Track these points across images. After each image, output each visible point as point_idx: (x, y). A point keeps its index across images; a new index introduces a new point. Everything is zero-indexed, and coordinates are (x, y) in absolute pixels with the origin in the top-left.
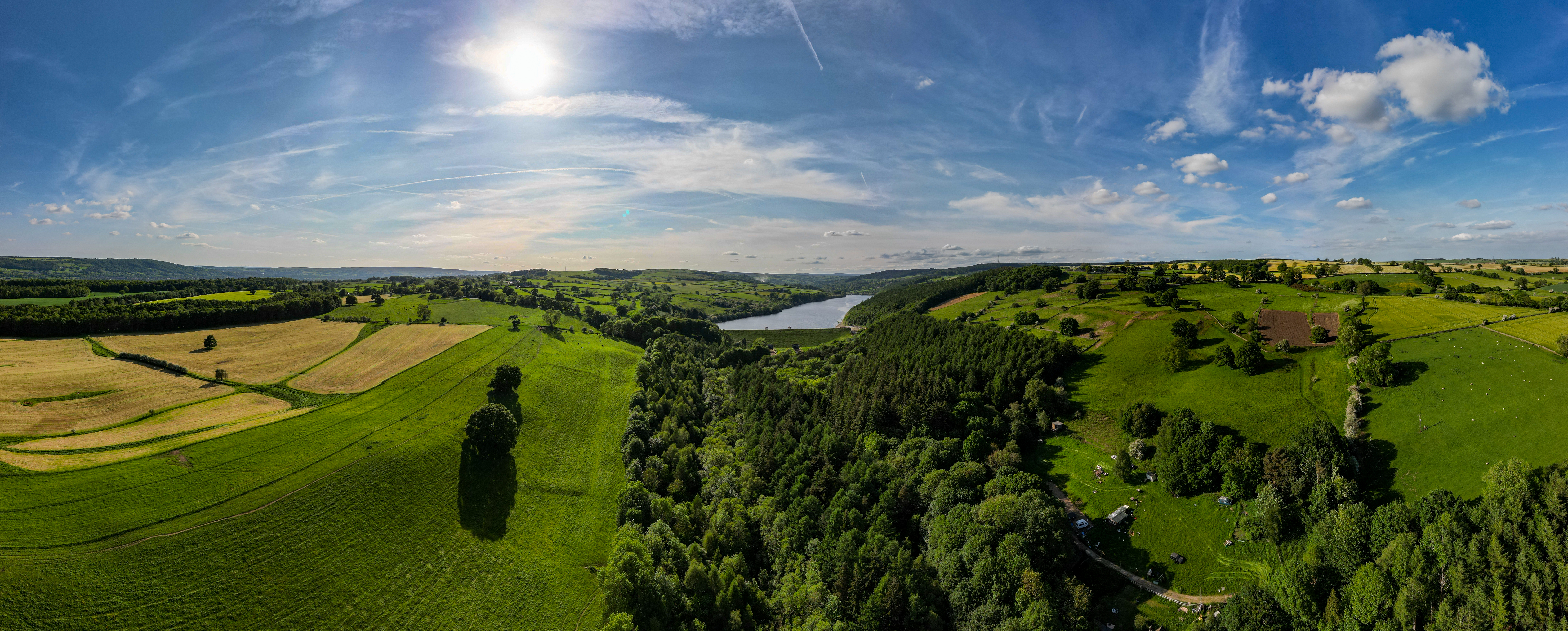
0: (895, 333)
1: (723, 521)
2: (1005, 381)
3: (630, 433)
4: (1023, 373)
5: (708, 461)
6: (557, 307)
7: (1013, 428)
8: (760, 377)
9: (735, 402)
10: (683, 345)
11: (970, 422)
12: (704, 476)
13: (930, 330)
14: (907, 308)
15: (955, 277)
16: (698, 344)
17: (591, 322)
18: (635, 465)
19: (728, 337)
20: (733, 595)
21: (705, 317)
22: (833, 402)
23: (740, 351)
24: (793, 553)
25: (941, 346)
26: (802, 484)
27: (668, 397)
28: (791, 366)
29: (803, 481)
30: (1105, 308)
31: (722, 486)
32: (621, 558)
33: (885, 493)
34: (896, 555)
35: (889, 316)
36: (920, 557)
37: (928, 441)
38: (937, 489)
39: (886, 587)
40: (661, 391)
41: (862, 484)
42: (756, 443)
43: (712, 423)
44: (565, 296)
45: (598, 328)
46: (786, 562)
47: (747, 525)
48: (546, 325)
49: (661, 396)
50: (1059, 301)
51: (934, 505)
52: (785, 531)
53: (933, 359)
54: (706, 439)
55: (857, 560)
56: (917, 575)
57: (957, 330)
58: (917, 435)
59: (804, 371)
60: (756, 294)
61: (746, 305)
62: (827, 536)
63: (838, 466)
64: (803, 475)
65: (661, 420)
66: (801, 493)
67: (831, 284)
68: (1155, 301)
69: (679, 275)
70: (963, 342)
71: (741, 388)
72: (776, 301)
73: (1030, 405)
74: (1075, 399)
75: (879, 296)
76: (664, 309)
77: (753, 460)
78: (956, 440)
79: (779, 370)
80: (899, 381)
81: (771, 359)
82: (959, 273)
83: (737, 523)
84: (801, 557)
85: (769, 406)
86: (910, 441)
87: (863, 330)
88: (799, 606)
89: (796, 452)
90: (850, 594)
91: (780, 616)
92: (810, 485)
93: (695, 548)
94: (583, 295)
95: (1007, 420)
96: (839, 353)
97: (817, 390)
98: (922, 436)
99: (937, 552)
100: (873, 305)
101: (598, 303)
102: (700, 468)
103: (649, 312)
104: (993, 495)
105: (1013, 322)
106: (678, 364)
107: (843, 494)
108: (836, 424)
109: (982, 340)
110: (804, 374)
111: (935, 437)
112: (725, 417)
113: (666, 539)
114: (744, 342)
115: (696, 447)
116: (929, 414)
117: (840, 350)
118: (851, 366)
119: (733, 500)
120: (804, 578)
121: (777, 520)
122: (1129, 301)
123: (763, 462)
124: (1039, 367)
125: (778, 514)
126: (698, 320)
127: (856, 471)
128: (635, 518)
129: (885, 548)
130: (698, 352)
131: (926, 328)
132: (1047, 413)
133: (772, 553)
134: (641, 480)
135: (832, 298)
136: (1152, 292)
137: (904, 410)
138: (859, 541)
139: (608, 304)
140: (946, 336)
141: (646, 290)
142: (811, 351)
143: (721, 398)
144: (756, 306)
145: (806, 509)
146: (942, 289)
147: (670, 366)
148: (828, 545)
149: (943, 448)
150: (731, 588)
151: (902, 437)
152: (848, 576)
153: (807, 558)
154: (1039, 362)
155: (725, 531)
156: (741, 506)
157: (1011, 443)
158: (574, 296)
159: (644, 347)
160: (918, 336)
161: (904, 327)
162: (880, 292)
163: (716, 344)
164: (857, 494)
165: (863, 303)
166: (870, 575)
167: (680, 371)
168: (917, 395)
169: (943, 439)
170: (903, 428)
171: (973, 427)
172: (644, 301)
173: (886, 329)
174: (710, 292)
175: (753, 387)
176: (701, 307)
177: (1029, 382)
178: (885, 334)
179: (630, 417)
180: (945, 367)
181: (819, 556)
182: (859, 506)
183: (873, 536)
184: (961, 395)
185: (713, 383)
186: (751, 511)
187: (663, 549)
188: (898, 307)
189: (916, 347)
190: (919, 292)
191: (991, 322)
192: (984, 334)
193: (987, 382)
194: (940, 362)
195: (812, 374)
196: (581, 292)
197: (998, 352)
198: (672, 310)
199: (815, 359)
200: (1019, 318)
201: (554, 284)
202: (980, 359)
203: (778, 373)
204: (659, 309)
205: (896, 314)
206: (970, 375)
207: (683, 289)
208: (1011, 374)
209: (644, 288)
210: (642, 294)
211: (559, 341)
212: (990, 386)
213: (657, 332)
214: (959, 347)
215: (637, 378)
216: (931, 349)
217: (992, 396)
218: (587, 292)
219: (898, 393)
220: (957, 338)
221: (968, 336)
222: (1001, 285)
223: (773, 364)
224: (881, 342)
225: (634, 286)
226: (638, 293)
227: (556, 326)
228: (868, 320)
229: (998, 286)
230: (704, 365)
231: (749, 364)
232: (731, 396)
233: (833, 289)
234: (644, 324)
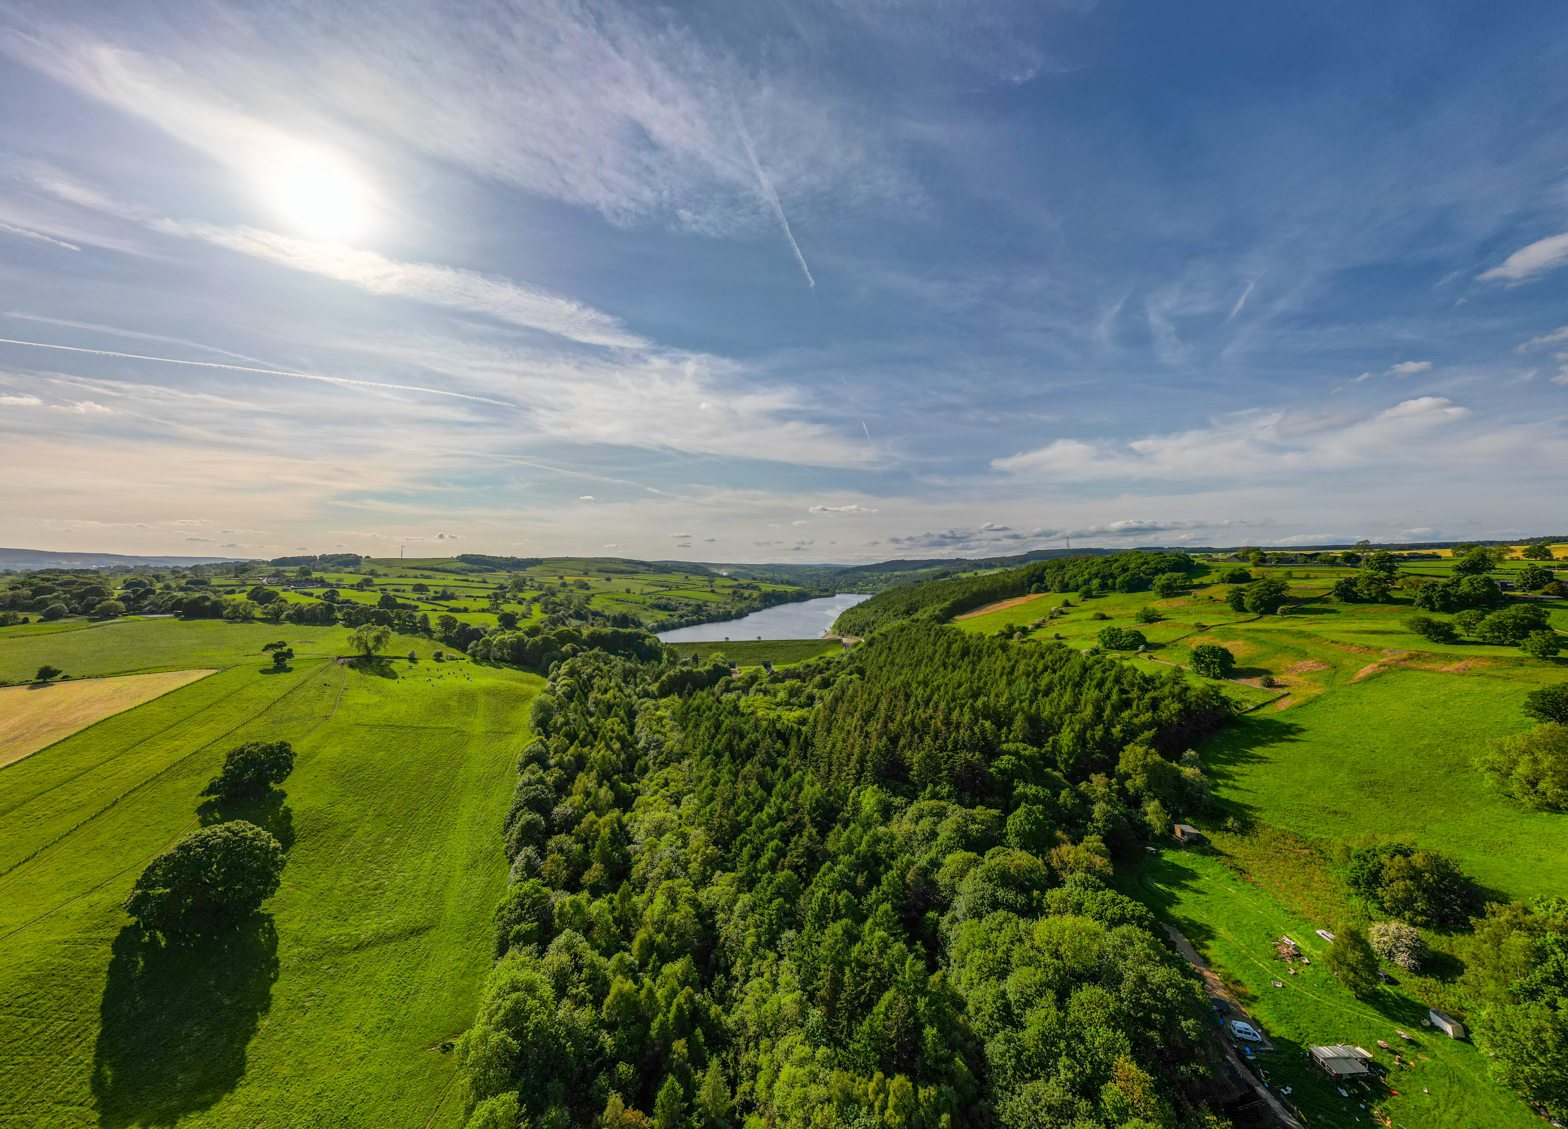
0: (903, 648)
1: (665, 913)
2: (1081, 739)
3: (518, 810)
4: (1116, 731)
5: (642, 831)
6: (382, 620)
7: (1096, 815)
8: (718, 709)
9: (682, 743)
10: (606, 668)
11: (1020, 789)
12: (636, 852)
13: (955, 647)
14: (922, 615)
15: (996, 571)
16: (628, 665)
17: (449, 641)
18: (527, 856)
19: (671, 653)
20: (676, 1017)
21: (639, 625)
22: (817, 741)
23: (690, 672)
24: (761, 951)
25: (973, 672)
26: (775, 855)
27: (583, 744)
28: (760, 690)
29: (776, 850)
30: (1301, 634)
31: (661, 864)
32: (499, 1008)
33: (890, 873)
34: (903, 964)
35: (897, 623)
36: (939, 973)
37: (951, 807)
38: (965, 880)
39: (889, 1007)
40: (572, 737)
41: (857, 858)
42: (711, 799)
43: (648, 775)
44: (399, 601)
45: (464, 650)
46: (751, 962)
47: (697, 916)
48: (355, 653)
49: (571, 744)
50: (1187, 613)
51: (961, 904)
52: (750, 920)
53: (962, 690)
54: (640, 799)
55: (849, 964)
56: (935, 1000)
57: (999, 651)
58: (934, 796)
59: (778, 700)
60: (713, 591)
61: (699, 606)
62: (808, 927)
63: (824, 830)
64: (776, 841)
65: (571, 779)
66: (773, 866)
67: (815, 578)
68: (1458, 630)
69: (602, 566)
70: (1007, 670)
71: (691, 725)
72: (740, 602)
73: (1128, 784)
74: (1224, 793)
75: (881, 595)
76: (579, 616)
77: (706, 824)
78: (995, 812)
79: (743, 698)
80: (909, 717)
81: (733, 681)
82: (1002, 566)
83: (683, 914)
84: (772, 955)
85: (729, 747)
86: (924, 804)
87: (860, 642)
88: (769, 1025)
89: (766, 809)
90: (839, 1009)
91: (742, 1039)
92: (785, 856)
93: (621, 960)
94: (435, 598)
95: (1086, 801)
96: (827, 674)
97: (795, 726)
98: (942, 798)
99: (966, 974)
100: (873, 608)
101: (466, 610)
102: (630, 841)
103: (554, 622)
104: (1060, 912)
105: (1096, 644)
106: (599, 696)
107: (831, 869)
108: (822, 772)
109: (1040, 667)
110: (778, 704)
111: (961, 803)
112: (668, 765)
113: (576, 955)
114: (695, 659)
115: (624, 812)
116: (952, 769)
117: (828, 669)
118: (843, 692)
119: (677, 881)
120: (775, 984)
121: (739, 904)
122: (1368, 625)
123: (721, 825)
124: (1146, 726)
125: (741, 896)
126: (629, 630)
127: (849, 838)
128: (524, 939)
129: (889, 951)
130: (628, 676)
131: (950, 644)
132: (1164, 805)
133: (732, 952)
134: (539, 875)
135: (816, 597)
136: (1448, 608)
137: (915, 758)
138: (852, 938)
139: (483, 611)
140: (980, 659)
141: (549, 588)
142: (787, 670)
143: (662, 738)
144: (712, 609)
145: (779, 888)
146: (975, 589)
147: (587, 699)
148: (809, 940)
149: (974, 821)
150: (673, 1009)
151: (912, 797)
152: (837, 984)
153: (781, 957)
154: (1146, 717)
155: (666, 928)
156: (689, 889)
157: (1093, 838)
158: (419, 599)
159: (545, 674)
160: (938, 655)
161: (917, 641)
162: (883, 591)
163: (656, 663)
164: (850, 871)
165: (860, 606)
166: (867, 986)
167: (601, 706)
168: (936, 738)
169: (974, 807)
170: (913, 784)
171: (1025, 797)
172: (546, 604)
173: (892, 642)
174: (647, 590)
175: (708, 724)
176: (634, 611)
177: (1128, 748)
178: (890, 649)
179: (520, 783)
180: (979, 703)
181: (796, 954)
182: (851, 886)
183: (872, 932)
184: (1005, 746)
185: (650, 719)
186: (702, 895)
187: (572, 973)
188: (908, 612)
189: (936, 671)
190: (939, 592)
191: (1055, 641)
192: (1043, 658)
193: (1050, 735)
194: (972, 696)
195: (790, 704)
196: (431, 594)
197: (1069, 689)
198: (590, 617)
199: (793, 682)
200: (1107, 639)
201: (376, 581)
202: (1036, 696)
203: (742, 703)
204: (570, 616)
205: (906, 622)
206: (1019, 720)
207: (608, 586)
208: (1093, 730)
209: (547, 585)
210: (544, 595)
211: (385, 680)
212: (1055, 742)
213: (567, 651)
214: (1001, 676)
215: (532, 724)
216: (957, 675)
217: (1058, 758)
218: (444, 592)
219: (908, 735)
220: (998, 662)
221: (1016, 662)
222: (1072, 583)
223: (735, 689)
224: (886, 661)
225: (529, 583)
226: (535, 594)
227: (378, 653)
228: (867, 629)
229: (1067, 585)
230: (638, 695)
231: (702, 690)
232: (677, 735)
233: (819, 585)
234: (546, 640)
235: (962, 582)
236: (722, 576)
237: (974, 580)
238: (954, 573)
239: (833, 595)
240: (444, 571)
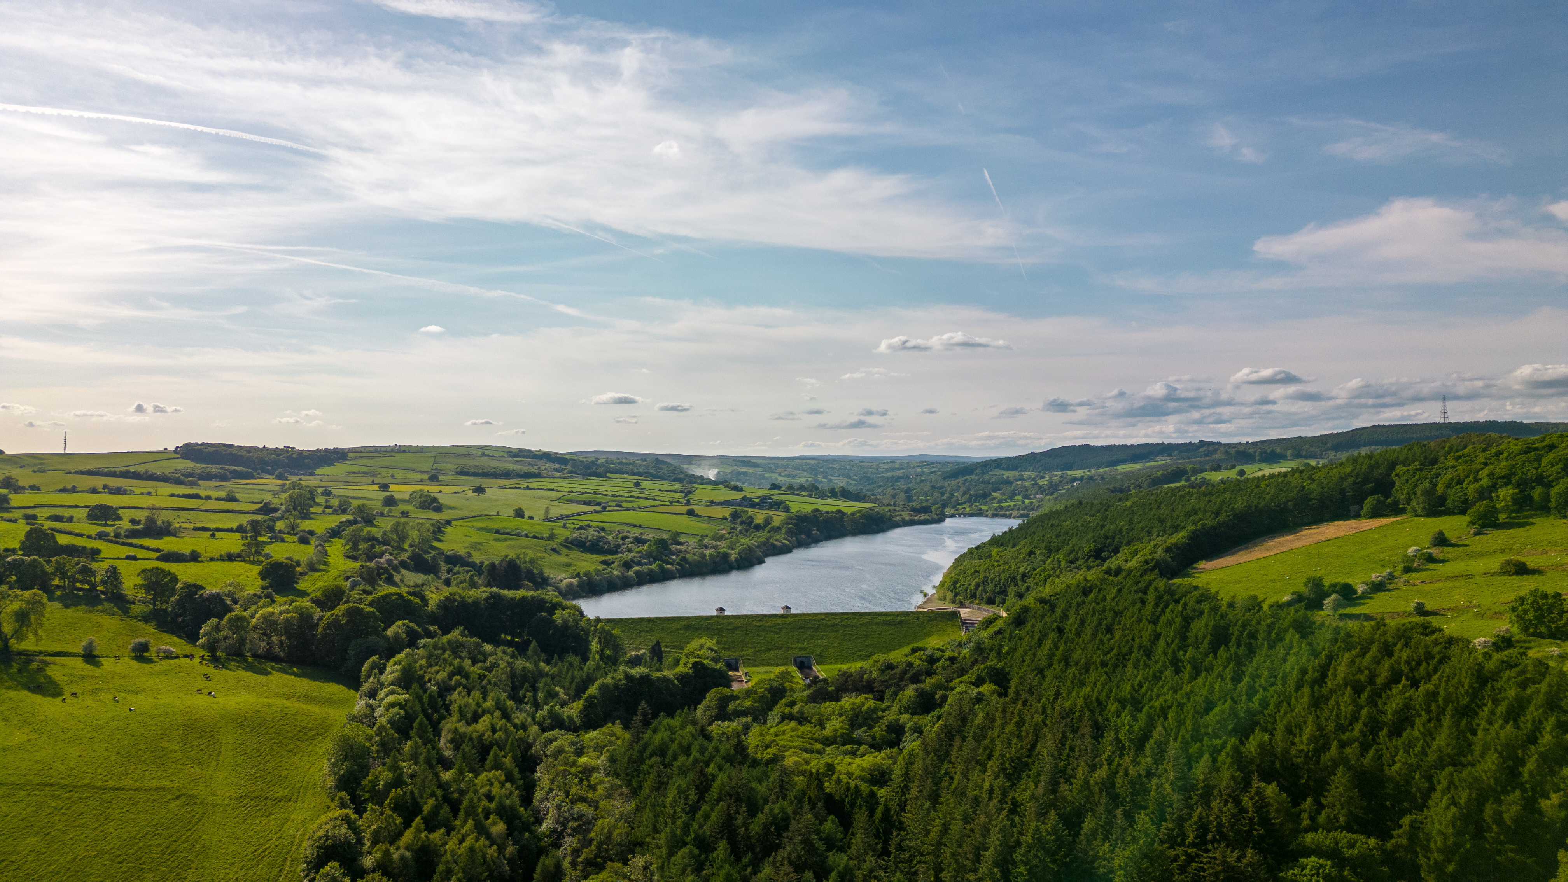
0: (1089, 630)
2: (1471, 822)
6: (29, 578)
8: (703, 750)
9: (630, 821)
10: (477, 669)
13: (1199, 627)
14: (1128, 560)
15: (1284, 467)
16: (520, 664)
19: (608, 639)
21: (541, 582)
22: (909, 819)
23: (645, 679)
25: (1237, 680)
27: (430, 827)
28: (791, 717)
35: (1073, 578)
40: (409, 811)
44: (63, 540)
45: (192, 637)
49: (407, 824)
53: (1212, 718)
57: (1292, 636)
59: (827, 732)
60: (691, 513)
61: (662, 543)
69: (467, 463)
70: (1311, 675)
71: (648, 784)
72: (746, 533)
75: (1041, 519)
76: (420, 564)
79: (756, 729)
80: (1103, 772)
81: (733, 698)
82: (1298, 455)
85: (727, 829)
87: (997, 617)
94: (132, 535)
96: (929, 683)
97: (863, 787)
100: (1024, 546)
101: (194, 557)
103: (371, 577)
105: (1505, 626)
106: (462, 727)
109: (1383, 674)
110: (827, 742)
112: (601, 868)
114: (657, 652)
117: (930, 674)
118: (964, 720)
126: (520, 593)
130: (520, 686)
131: (1187, 621)
135: (905, 524)
139: (230, 557)
140: (1252, 651)
141: (361, 509)
142: (846, 676)
143: (590, 812)
144: (690, 548)
146: (1239, 504)
147: (438, 733)
158: (101, 536)
159: (353, 681)
160: (1162, 643)
161: (1118, 614)
162: (1045, 509)
163: (575, 660)
165: (996, 541)
167: (466, 747)
168: (1160, 818)
172: (354, 542)
173: (1065, 617)
174: (558, 510)
175: (682, 782)
176: (531, 554)
178: (1060, 631)
180: (1252, 747)
184: (1308, 839)
185: (565, 773)
188: (1098, 555)
189: (1157, 677)
190: (1164, 511)
191: (1416, 619)
192: (1390, 654)
193: (1403, 813)
194: (1235, 731)
195: (852, 741)
196: (126, 525)
197: (1447, 721)
198: (443, 567)
199: (859, 699)
200: (1531, 615)
201: (16, 500)
202: (1375, 735)
203: (753, 739)
204: (403, 564)
205: (1093, 575)
206: (1340, 781)
207: (476, 504)
208: (1499, 802)
209: (355, 503)
210: (350, 523)
211: (38, 698)
212: (1415, 827)
213: (396, 635)
214: (1298, 687)
215: (331, 782)
216: (1201, 687)
217: (1422, 861)
218: (151, 521)
219: (1101, 809)
220: (1292, 659)
221: (1330, 658)
222: (1453, 496)
223: (738, 714)
224: (1051, 656)
225: (321, 499)
226: (334, 521)
227: (25, 646)
228: (1012, 591)
229: (1443, 499)
230: (540, 724)
231: (671, 714)
232: (619, 806)
233: (909, 499)
234: (354, 614)
235: (1212, 490)
236: (710, 482)
237: (1237, 487)
238: (1195, 472)
239: (941, 520)
240: (151, 477)
